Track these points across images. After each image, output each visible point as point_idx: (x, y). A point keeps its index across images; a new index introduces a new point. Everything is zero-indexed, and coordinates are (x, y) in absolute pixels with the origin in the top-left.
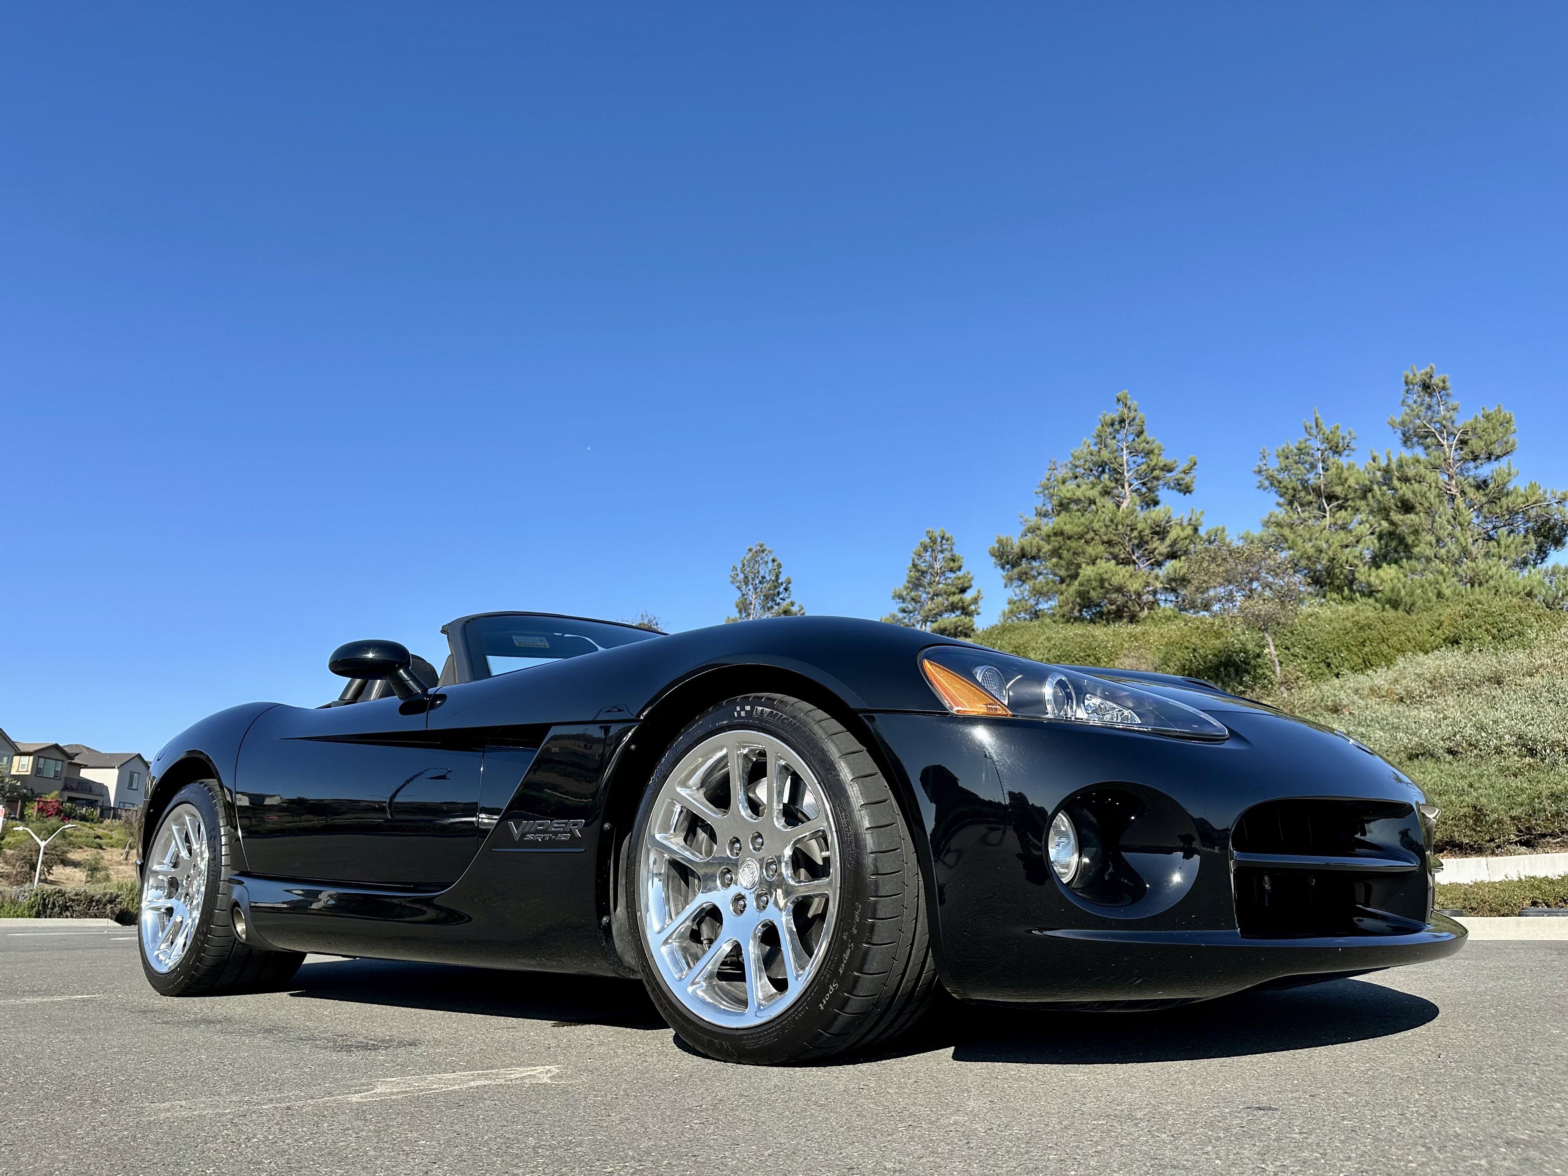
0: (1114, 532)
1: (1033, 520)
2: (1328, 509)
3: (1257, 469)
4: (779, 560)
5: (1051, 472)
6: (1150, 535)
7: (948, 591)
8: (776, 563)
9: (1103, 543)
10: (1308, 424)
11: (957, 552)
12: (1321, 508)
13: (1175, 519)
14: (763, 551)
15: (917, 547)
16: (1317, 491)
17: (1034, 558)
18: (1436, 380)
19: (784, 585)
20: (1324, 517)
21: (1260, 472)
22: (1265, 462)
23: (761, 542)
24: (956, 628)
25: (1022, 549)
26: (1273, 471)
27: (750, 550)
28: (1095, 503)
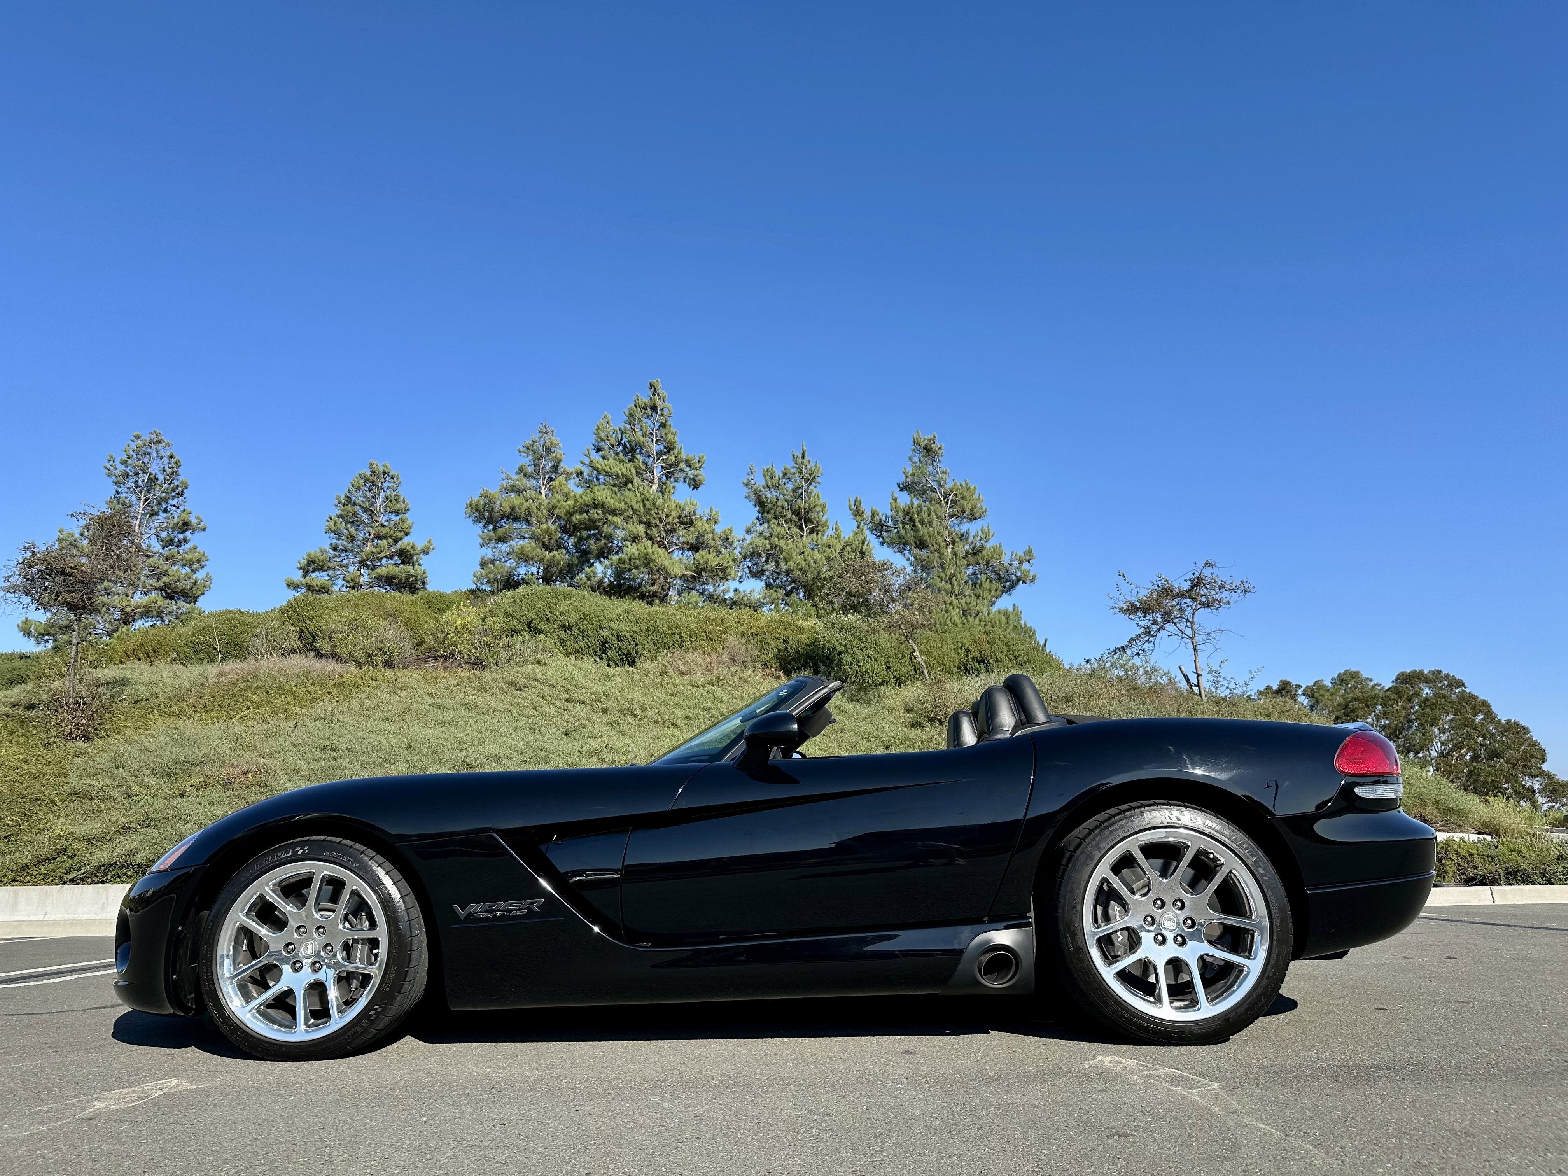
0: (654, 515)
1: (515, 478)
2: (805, 529)
3: (746, 481)
4: (177, 457)
5: (540, 435)
6: (678, 524)
7: (395, 535)
8: (173, 460)
9: (641, 522)
10: (796, 454)
11: (402, 492)
12: (801, 528)
13: (699, 513)
14: (159, 442)
15: (353, 478)
16: (797, 513)
17: (516, 519)
18: (935, 447)
19: (180, 489)
20: (802, 536)
21: (747, 485)
22: (753, 477)
23: (158, 431)
24: (407, 578)
25: (513, 508)
26: (759, 486)
27: (138, 437)
28: (632, 483)
